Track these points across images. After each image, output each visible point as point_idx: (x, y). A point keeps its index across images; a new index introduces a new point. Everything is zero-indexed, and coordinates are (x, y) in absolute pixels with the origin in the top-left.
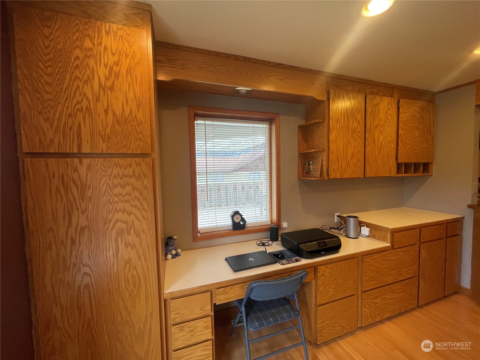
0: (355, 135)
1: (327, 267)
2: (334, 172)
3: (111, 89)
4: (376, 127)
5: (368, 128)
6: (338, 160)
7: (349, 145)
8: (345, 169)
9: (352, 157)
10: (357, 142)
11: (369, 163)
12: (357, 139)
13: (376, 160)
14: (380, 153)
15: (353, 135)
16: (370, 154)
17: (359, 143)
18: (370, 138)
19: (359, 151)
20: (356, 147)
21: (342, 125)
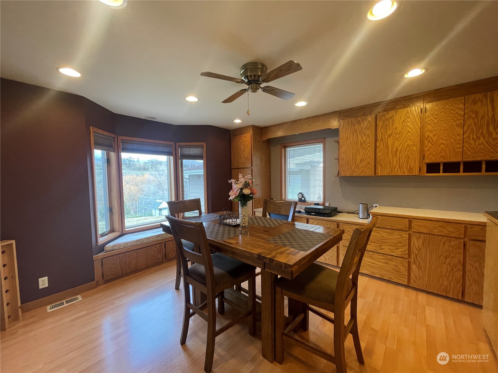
0: (364, 146)
10: (366, 150)
11: (381, 165)
12: (367, 149)
13: (390, 162)
14: (396, 155)
15: (362, 146)
16: (382, 158)
17: (369, 150)
18: (381, 146)
19: (369, 157)
20: (365, 154)
21: (351, 141)
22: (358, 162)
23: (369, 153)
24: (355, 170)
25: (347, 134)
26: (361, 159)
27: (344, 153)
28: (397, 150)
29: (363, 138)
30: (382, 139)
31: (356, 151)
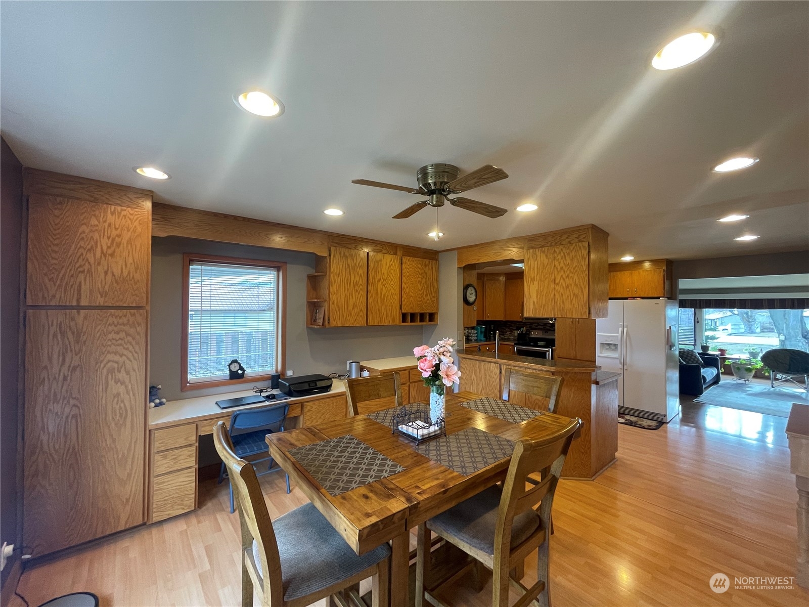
0: (357, 287)
1: (314, 404)
2: (334, 321)
3: (112, 255)
4: (379, 281)
5: (370, 281)
6: (339, 310)
7: (351, 297)
8: (346, 318)
9: (353, 308)
10: (359, 293)
11: (372, 313)
12: (360, 291)
13: (379, 310)
14: (383, 304)
15: (355, 288)
16: (373, 305)
17: (362, 295)
18: (372, 290)
19: (362, 302)
20: (358, 298)
21: (344, 278)
22: (351, 307)
23: (362, 298)
24: (348, 318)
25: (338, 267)
26: (354, 304)
27: (334, 294)
28: (384, 296)
29: (356, 278)
30: (372, 283)
31: (348, 294)
